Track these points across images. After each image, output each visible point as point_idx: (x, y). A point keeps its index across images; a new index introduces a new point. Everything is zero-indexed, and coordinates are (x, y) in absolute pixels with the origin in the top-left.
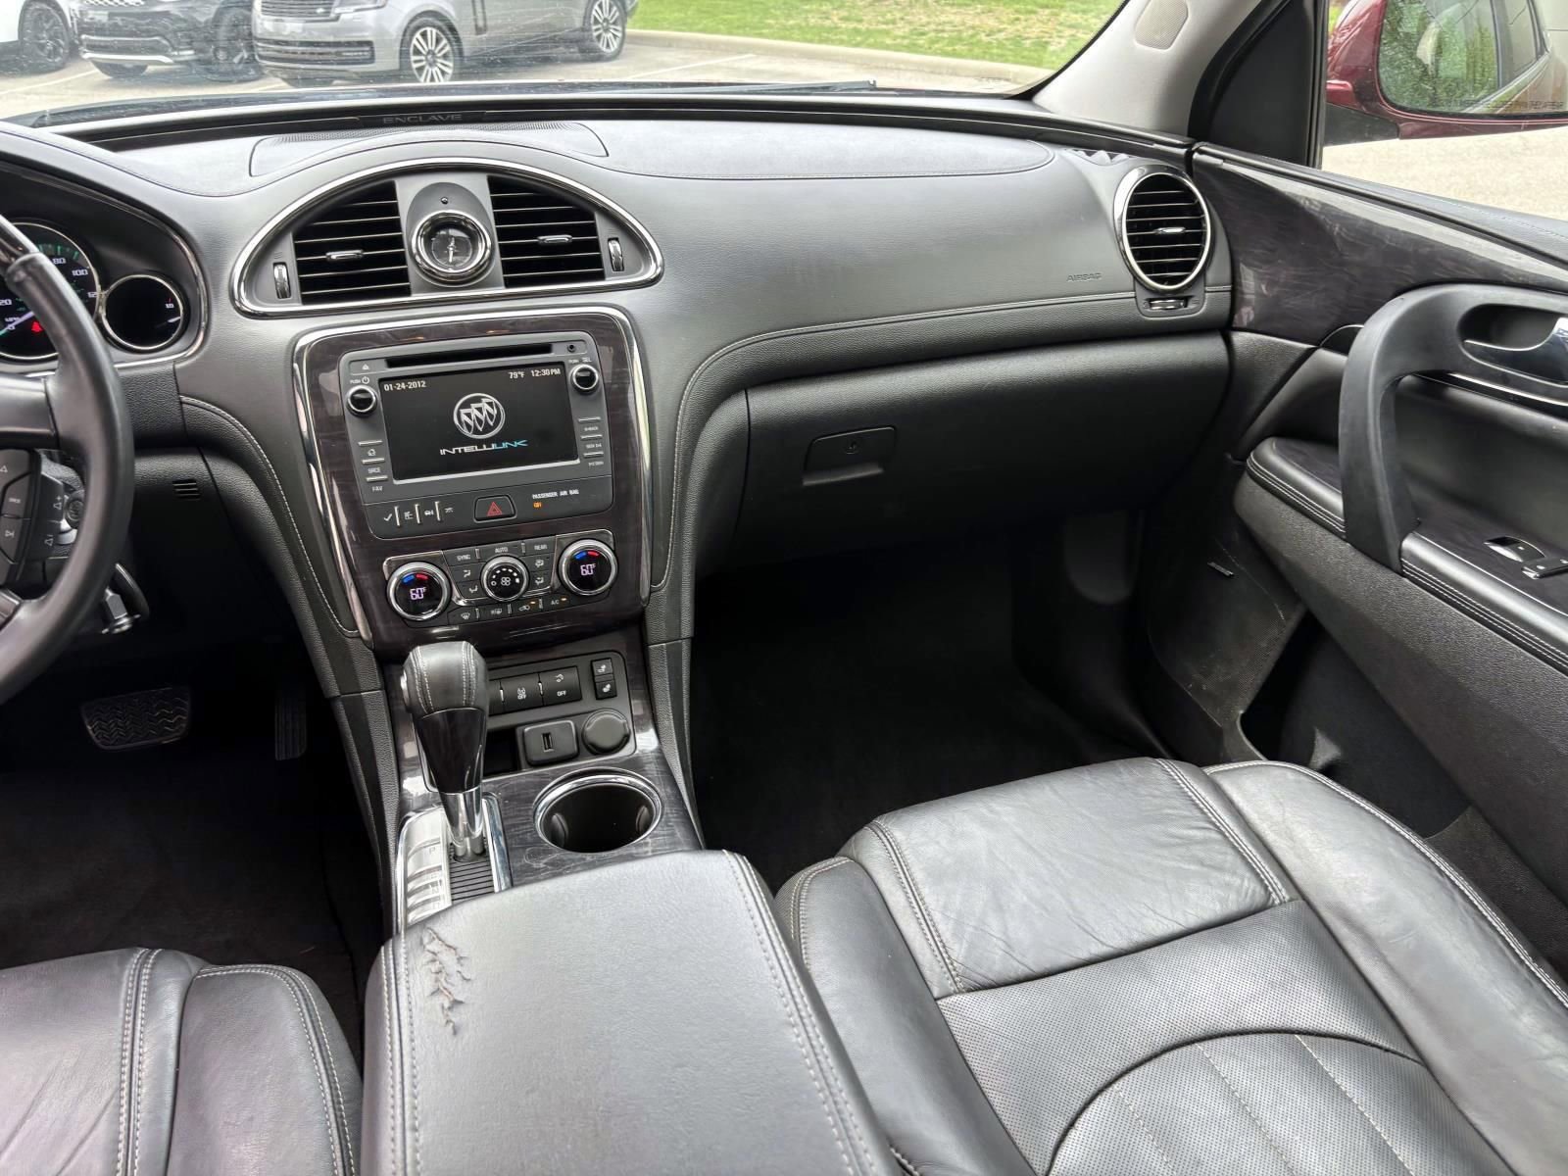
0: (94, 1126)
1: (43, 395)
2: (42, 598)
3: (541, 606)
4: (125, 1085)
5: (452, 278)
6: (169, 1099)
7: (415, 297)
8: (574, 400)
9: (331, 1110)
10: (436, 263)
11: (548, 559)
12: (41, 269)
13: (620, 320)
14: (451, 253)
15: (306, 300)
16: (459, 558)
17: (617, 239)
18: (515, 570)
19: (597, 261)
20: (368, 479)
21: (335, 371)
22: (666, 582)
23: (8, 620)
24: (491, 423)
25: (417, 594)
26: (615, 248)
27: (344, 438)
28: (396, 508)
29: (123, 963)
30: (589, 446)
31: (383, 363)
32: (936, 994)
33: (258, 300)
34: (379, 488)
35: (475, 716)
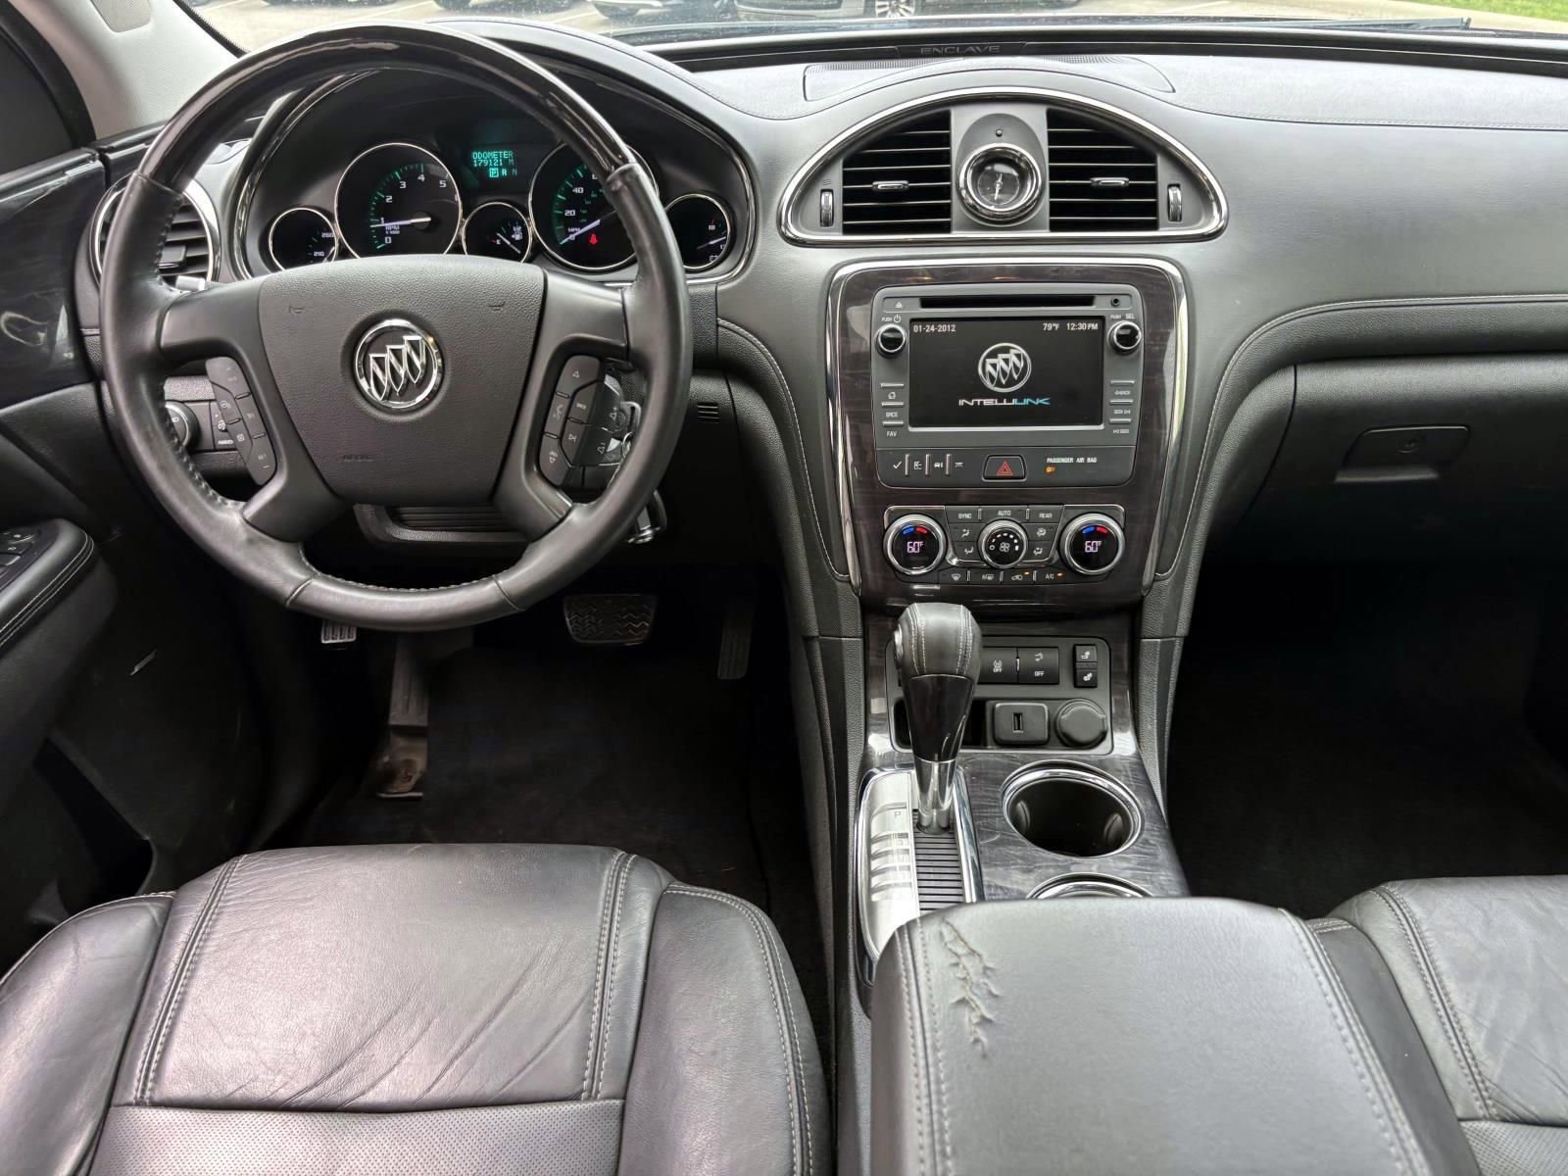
0: (570, 1018)
1: (619, 305)
2: (593, 503)
3: (1034, 578)
4: (599, 984)
5: (995, 216)
6: (635, 1007)
7: (955, 234)
8: (1109, 360)
9: (791, 1067)
10: (981, 200)
11: (1051, 530)
12: (637, 179)
13: (1173, 277)
14: (997, 191)
15: (847, 230)
16: (961, 516)
17: (1178, 186)
18: (1016, 537)
19: (1152, 209)
20: (885, 423)
21: (868, 306)
22: (1172, 572)
23: (561, 520)
24: (1016, 377)
25: (913, 548)
26: (1175, 195)
27: (867, 378)
28: (907, 456)
29: (604, 860)
30: (1116, 412)
31: (917, 302)
32: (1459, 1112)
33: (803, 229)
34: (893, 434)
35: (964, 685)
